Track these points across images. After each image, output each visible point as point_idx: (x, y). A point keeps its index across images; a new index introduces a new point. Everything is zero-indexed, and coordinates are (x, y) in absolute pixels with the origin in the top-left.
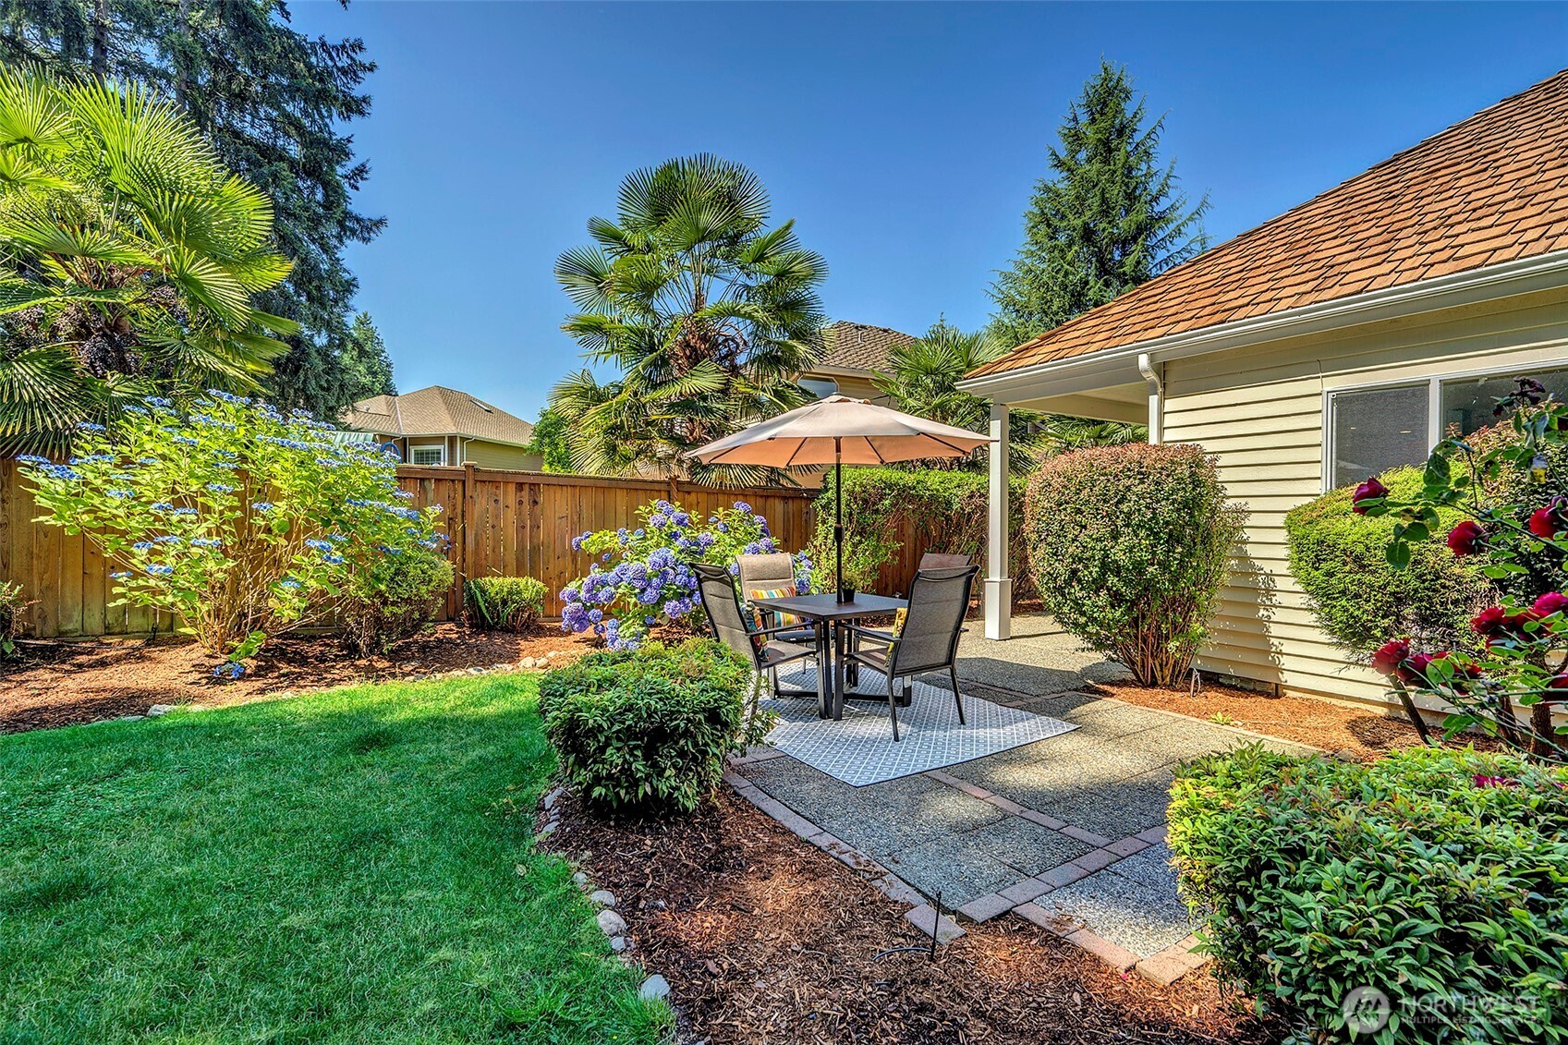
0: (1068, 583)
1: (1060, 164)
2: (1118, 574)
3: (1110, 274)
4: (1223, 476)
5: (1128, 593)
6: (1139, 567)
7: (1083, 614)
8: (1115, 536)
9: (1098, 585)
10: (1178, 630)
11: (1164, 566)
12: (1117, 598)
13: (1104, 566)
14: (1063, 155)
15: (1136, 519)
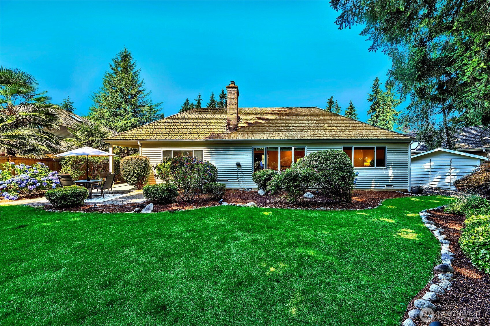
0: (128, 176)
1: (113, 69)
2: (135, 174)
3: (128, 102)
4: (150, 160)
5: (137, 176)
6: (139, 173)
7: (130, 180)
8: (135, 168)
9: (133, 175)
10: (144, 181)
11: (142, 172)
12: (135, 177)
13: (134, 173)
14: (114, 67)
15: (138, 166)
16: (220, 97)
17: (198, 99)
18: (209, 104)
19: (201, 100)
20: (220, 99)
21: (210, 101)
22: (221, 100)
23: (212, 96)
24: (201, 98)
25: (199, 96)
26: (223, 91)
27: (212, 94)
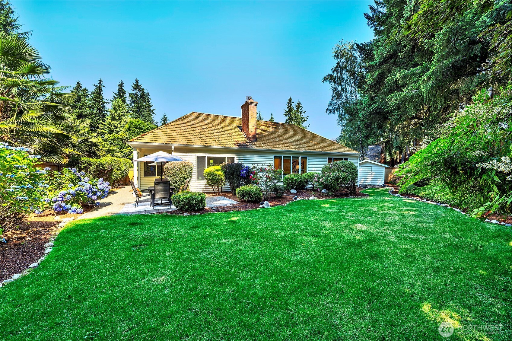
16: (134, 88)
17: (98, 85)
18: (116, 94)
19: (104, 86)
20: (133, 90)
21: (118, 90)
22: (134, 92)
23: (121, 85)
24: (102, 85)
25: (101, 81)
26: (137, 81)
27: (121, 82)
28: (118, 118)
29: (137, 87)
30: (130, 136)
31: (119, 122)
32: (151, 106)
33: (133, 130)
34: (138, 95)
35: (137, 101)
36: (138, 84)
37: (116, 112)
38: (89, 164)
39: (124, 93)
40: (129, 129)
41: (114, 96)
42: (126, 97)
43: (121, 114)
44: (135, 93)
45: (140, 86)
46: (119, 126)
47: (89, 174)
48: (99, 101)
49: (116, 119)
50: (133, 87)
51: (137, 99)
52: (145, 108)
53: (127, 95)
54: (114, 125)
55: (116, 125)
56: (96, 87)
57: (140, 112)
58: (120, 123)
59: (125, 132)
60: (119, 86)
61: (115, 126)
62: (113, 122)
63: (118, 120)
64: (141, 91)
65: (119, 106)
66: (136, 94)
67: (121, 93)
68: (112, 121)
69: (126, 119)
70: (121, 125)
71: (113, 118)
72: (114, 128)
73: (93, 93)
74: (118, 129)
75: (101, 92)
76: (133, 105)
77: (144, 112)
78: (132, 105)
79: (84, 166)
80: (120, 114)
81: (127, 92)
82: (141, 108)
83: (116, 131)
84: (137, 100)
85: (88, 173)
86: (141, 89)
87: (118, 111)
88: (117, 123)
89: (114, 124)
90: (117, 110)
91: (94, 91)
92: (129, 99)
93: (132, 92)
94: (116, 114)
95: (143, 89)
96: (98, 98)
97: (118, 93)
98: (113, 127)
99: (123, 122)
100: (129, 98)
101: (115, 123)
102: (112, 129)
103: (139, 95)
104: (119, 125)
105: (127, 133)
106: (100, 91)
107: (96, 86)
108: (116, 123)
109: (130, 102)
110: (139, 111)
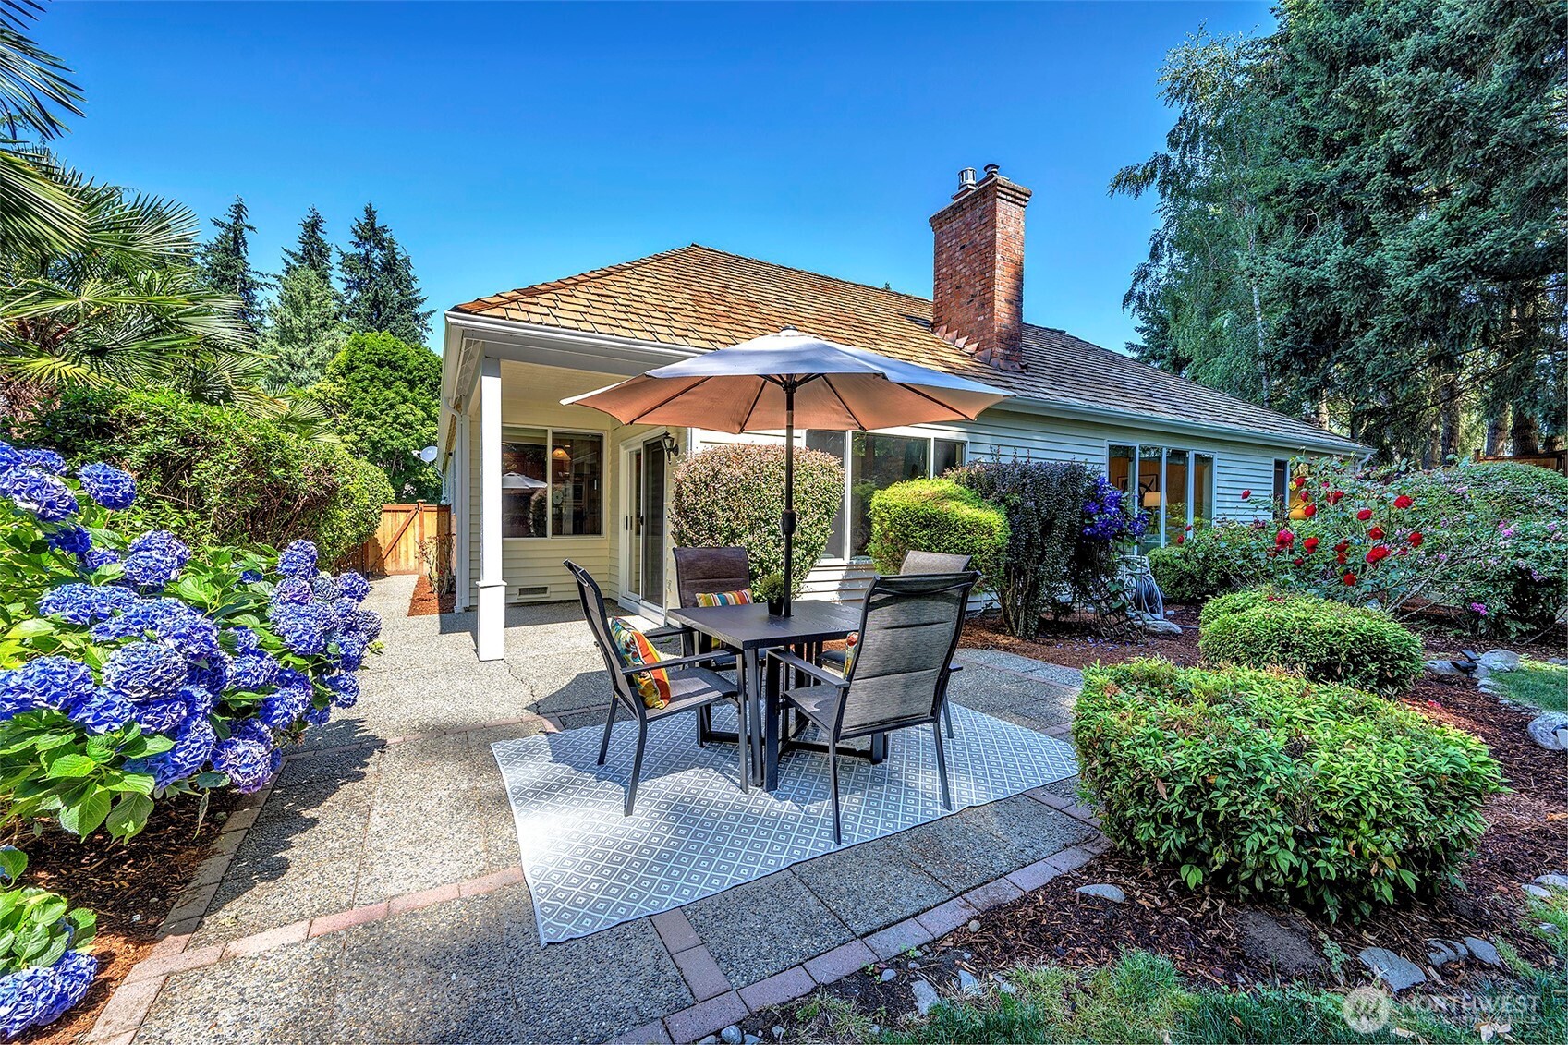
16: (359, 237)
17: (231, 221)
18: (293, 255)
19: (251, 228)
20: (357, 245)
21: (303, 242)
23: (313, 226)
24: (247, 222)
25: (239, 210)
26: (370, 213)
27: (312, 215)
28: (302, 336)
29: (370, 232)
30: (355, 392)
31: (308, 349)
32: (417, 302)
33: (366, 371)
34: (373, 262)
35: (370, 282)
36: (373, 225)
37: (298, 312)
38: (186, 440)
39: (323, 253)
40: (351, 368)
41: (288, 263)
42: (331, 269)
43: (315, 321)
44: (363, 252)
45: (383, 229)
46: (308, 363)
47: (192, 515)
48: (234, 278)
49: (296, 340)
50: (356, 232)
51: (370, 277)
52: (396, 305)
53: (335, 259)
54: (289, 359)
55: (295, 358)
56: (222, 231)
57: (382, 321)
58: (312, 352)
59: (334, 380)
60: (305, 228)
61: (292, 366)
62: (287, 348)
63: (303, 341)
64: (384, 247)
65: (307, 294)
66: (366, 259)
67: (313, 252)
68: (281, 344)
69: (331, 342)
70: (316, 361)
71: (286, 336)
72: (289, 368)
73: (211, 249)
74: (303, 375)
75: (242, 248)
76: (355, 294)
77: (393, 319)
78: (353, 296)
79: (146, 447)
80: (310, 323)
81: (334, 249)
82: (385, 307)
83: (296, 379)
84: (371, 279)
85: (180, 507)
86: (384, 240)
87: (304, 312)
88: (300, 351)
89: (289, 356)
90: (301, 308)
91: (215, 242)
92: (342, 275)
93: (352, 250)
94: (296, 322)
95: (391, 242)
96: (229, 268)
97: (301, 253)
98: (285, 366)
99: (321, 350)
100: (342, 270)
101: (293, 351)
102: (282, 375)
103: (377, 261)
104: (307, 359)
105: (341, 380)
106: (236, 242)
107: (221, 225)
108: (299, 353)
109: (345, 285)
110: (379, 315)
